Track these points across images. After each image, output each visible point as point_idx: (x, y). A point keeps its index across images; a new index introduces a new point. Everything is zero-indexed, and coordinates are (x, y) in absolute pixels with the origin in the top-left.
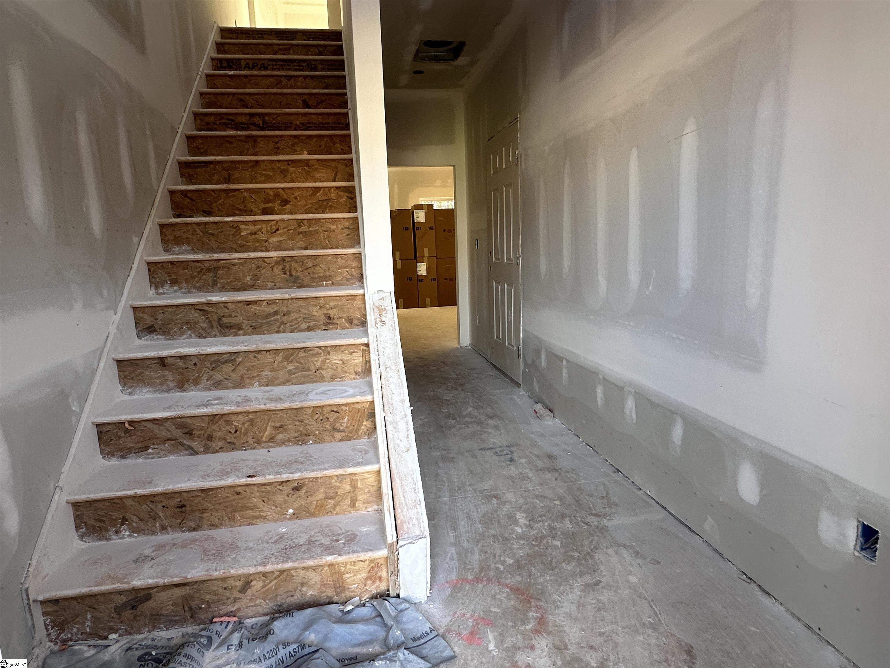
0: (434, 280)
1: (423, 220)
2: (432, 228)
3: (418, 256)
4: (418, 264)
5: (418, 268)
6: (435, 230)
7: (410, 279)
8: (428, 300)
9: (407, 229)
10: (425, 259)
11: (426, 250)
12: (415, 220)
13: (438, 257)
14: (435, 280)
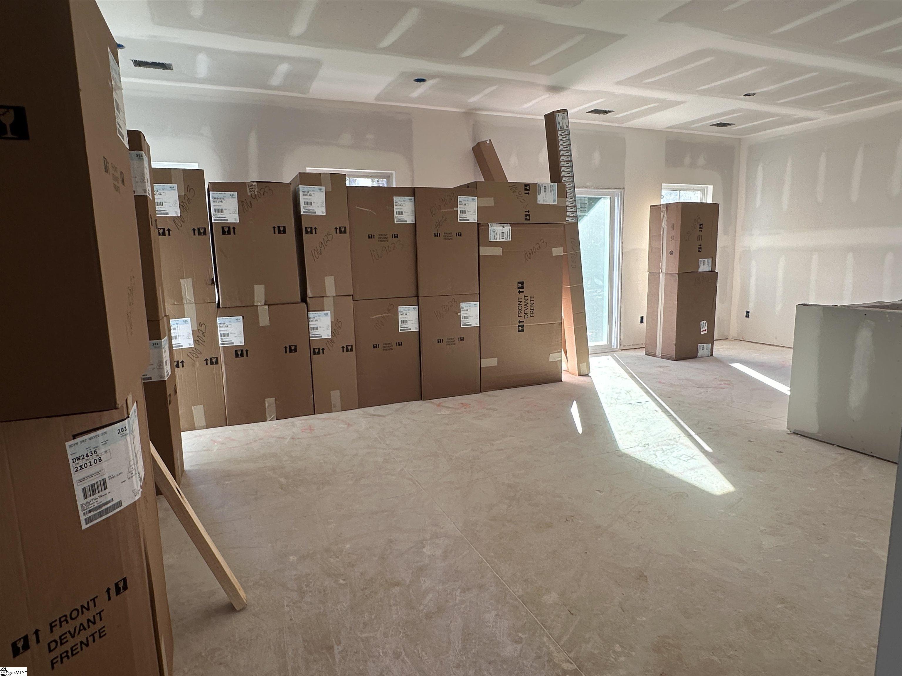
0: (348, 349)
1: (320, 210)
2: (342, 231)
3: (309, 293)
4: (311, 314)
5: (312, 324)
6: (350, 232)
7: (293, 349)
8: (335, 396)
9: (282, 230)
10: (328, 302)
11: (330, 282)
12: (302, 211)
13: (357, 297)
14: (352, 350)
